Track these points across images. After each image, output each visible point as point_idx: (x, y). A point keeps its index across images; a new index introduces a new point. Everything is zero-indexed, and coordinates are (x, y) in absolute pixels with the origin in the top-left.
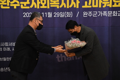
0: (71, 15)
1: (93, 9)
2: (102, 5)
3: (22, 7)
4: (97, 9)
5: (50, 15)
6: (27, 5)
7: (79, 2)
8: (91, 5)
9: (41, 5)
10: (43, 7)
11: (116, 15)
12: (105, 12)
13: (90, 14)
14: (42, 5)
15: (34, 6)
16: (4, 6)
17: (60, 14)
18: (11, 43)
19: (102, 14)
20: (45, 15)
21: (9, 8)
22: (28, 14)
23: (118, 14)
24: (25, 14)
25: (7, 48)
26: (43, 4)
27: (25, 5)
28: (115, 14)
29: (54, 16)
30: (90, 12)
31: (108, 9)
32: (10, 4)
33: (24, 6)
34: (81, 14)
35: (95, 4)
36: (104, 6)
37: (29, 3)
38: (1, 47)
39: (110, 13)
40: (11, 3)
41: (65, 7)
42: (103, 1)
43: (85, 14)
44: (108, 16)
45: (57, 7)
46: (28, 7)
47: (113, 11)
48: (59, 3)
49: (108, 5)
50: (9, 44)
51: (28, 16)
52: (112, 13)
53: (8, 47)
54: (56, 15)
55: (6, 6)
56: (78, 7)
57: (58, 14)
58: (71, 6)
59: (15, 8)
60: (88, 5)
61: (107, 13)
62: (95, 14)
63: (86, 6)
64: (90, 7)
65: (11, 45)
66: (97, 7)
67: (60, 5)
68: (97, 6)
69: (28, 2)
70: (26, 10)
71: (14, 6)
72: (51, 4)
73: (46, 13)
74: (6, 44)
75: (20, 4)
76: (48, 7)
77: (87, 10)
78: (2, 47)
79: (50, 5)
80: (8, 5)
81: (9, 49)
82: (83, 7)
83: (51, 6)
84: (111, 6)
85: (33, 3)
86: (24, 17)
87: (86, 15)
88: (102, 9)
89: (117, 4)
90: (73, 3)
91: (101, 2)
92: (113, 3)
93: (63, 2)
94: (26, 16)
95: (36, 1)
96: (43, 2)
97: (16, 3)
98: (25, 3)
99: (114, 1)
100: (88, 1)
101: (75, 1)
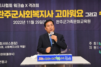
1: (63, 19)
2: (70, 15)
3: (13, 17)
4: (66, 18)
5: (33, 22)
6: (16, 16)
7: (53, 14)
8: (62, 15)
9: (26, 15)
10: (28, 17)
11: (79, 23)
12: (71, 20)
13: (61, 22)
14: (27, 16)
15: (21, 16)
17: (40, 22)
18: (4, 43)
19: (69, 22)
20: (29, 22)
21: (3, 17)
22: (16, 22)
23: (80, 22)
24: (14, 22)
25: (1, 47)
26: (28, 15)
27: (15, 15)
28: (78, 21)
29: (36, 23)
30: (61, 20)
31: (74, 18)
32: (4, 15)
33: (14, 16)
34: (55, 22)
35: (64, 15)
36: (71, 17)
37: (18, 14)
39: (75, 21)
40: (5, 14)
41: (43, 17)
42: (70, 13)
43: (58, 22)
44: (74, 23)
45: (37, 17)
46: (17, 17)
47: (77, 20)
48: (39, 14)
49: (73, 16)
50: (3, 44)
51: (17, 23)
52: (77, 21)
54: (37, 23)
55: (1, 16)
56: (52, 17)
57: (38, 22)
58: (47, 16)
59: (8, 17)
60: (59, 15)
61: (73, 21)
62: (65, 22)
63: (58, 16)
64: (61, 17)
65: (4, 44)
67: (39, 15)
68: (65, 16)
69: (17, 14)
70: (15, 19)
71: (6, 17)
72: (33, 14)
73: (30, 21)
74: (1, 43)
75: (11, 15)
76: (31, 17)
77: (59, 19)
79: (33, 15)
80: (3, 15)
81: (2, 47)
82: (56, 17)
83: (33, 16)
84: (75, 17)
85: (21, 14)
86: (14, 24)
87: (58, 23)
88: (69, 19)
89: (80, 15)
90: (49, 14)
91: (68, 13)
92: (77, 14)
93: (42, 13)
94: (15, 23)
95: (22, 13)
96: (28, 13)
97: (8, 14)
98: (15, 14)
99: (78, 13)
100: (59, 13)
101: (50, 13)
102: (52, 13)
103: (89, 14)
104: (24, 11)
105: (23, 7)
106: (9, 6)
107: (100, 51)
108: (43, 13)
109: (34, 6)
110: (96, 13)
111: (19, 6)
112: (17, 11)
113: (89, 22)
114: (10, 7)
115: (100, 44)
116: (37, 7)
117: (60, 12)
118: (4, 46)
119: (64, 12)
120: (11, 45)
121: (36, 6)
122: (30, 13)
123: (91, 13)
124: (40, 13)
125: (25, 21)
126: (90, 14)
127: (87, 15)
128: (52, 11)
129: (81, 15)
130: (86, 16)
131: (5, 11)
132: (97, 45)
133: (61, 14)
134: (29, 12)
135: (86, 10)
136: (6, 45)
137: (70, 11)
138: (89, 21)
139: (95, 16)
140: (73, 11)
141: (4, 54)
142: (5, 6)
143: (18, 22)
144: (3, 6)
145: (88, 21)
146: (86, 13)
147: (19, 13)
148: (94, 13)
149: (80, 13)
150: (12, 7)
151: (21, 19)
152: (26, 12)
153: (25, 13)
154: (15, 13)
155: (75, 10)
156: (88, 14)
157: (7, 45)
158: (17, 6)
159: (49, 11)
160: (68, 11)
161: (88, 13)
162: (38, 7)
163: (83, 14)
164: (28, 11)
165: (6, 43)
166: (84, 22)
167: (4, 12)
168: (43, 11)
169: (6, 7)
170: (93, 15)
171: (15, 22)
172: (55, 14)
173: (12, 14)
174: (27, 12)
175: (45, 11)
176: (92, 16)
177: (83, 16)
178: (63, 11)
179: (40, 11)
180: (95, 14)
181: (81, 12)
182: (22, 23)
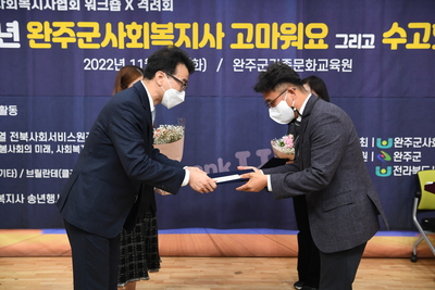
0: (203, 67)
1: (257, 53)
2: (281, 42)
3: (81, 45)
4: (268, 53)
6: (95, 40)
7: (223, 35)
8: (253, 42)
9: (127, 40)
10: (134, 45)
11: (314, 70)
12: (287, 60)
13: (251, 65)
14: (130, 41)
15: (111, 41)
16: (37, 41)
18: (53, 134)
21: (49, 46)
22: (95, 62)
23: (317, 67)
24: (87, 62)
25: (43, 147)
26: (134, 38)
27: (89, 40)
28: (311, 65)
30: (251, 60)
31: (295, 53)
32: (51, 36)
33: (85, 42)
34: (228, 65)
35: (263, 41)
36: (284, 47)
37: (99, 35)
38: (29, 143)
39: (298, 64)
40: (55, 34)
41: (188, 45)
42: (282, 34)
43: (238, 64)
46: (97, 46)
47: (305, 59)
48: (172, 37)
49: (294, 44)
50: (48, 137)
51: (95, 66)
52: (305, 63)
53: (47, 143)
55: (42, 41)
56: (219, 47)
58: (202, 44)
59: (64, 46)
60: (245, 42)
61: (293, 63)
62: (263, 66)
63: (240, 45)
64: (251, 46)
65: (53, 138)
66: (268, 47)
67: (175, 40)
68: (266, 45)
69: (96, 34)
70: (90, 53)
71: (60, 44)
72: (153, 37)
73: (141, 61)
74: (42, 136)
75: (77, 38)
76: (147, 46)
77: (244, 54)
78: (33, 144)
79: (151, 40)
80: (47, 39)
81: (48, 149)
82: (233, 46)
83: (154, 43)
84: (300, 48)
85: (109, 35)
86: (86, 68)
87: (240, 68)
88: (280, 53)
89: (316, 41)
90: (207, 35)
91: (276, 35)
92: (306, 40)
93: (182, 33)
94: (90, 66)
95: (115, 31)
96: (134, 32)
97: (65, 35)
98: (89, 36)
99: (309, 34)
100: (245, 32)
101: (213, 31)
102: (220, 34)
103: (349, 39)
104: (121, 25)
105: (119, 9)
106: (69, 6)
107: (378, 168)
108: (189, 33)
109: (154, 7)
110: (372, 36)
111: (104, 6)
112: (96, 26)
113: (347, 68)
114: (73, 8)
115: (379, 145)
116: (166, 9)
117: (246, 30)
118: (54, 145)
119: (263, 30)
120: (76, 144)
121: (162, 7)
122: (142, 30)
123: (354, 36)
124: (176, 33)
125: (123, 62)
126: (352, 41)
127: (341, 41)
128: (219, 26)
129: (321, 42)
130: (337, 47)
131: (55, 24)
132: (369, 150)
133: (249, 39)
134: (138, 28)
135: (339, 25)
136: (60, 143)
137: (284, 26)
138: (348, 64)
139: (367, 46)
140: (292, 26)
141: (56, 173)
142: (56, 6)
143: (100, 65)
144: (47, 5)
145: (345, 65)
146: (338, 36)
147: (103, 31)
148: (364, 36)
149: (316, 35)
150: (78, 8)
151: (110, 52)
152: (127, 26)
153: (125, 30)
154: (90, 30)
155: (301, 25)
156: (343, 39)
157: (64, 143)
158: (97, 6)
159: (207, 27)
160: (275, 25)
161: (345, 36)
162: (171, 9)
163: (326, 40)
164: (134, 24)
165: (61, 137)
166: (329, 67)
167: (51, 26)
168: (188, 26)
169: (59, 8)
170: (363, 43)
171: (90, 64)
172: (231, 36)
173: (79, 35)
174: (130, 28)
175: (195, 25)
176: (359, 47)
177: (326, 46)
178: (259, 26)
179: (177, 26)
180: (367, 41)
181: (319, 31)
182: (114, 66)
